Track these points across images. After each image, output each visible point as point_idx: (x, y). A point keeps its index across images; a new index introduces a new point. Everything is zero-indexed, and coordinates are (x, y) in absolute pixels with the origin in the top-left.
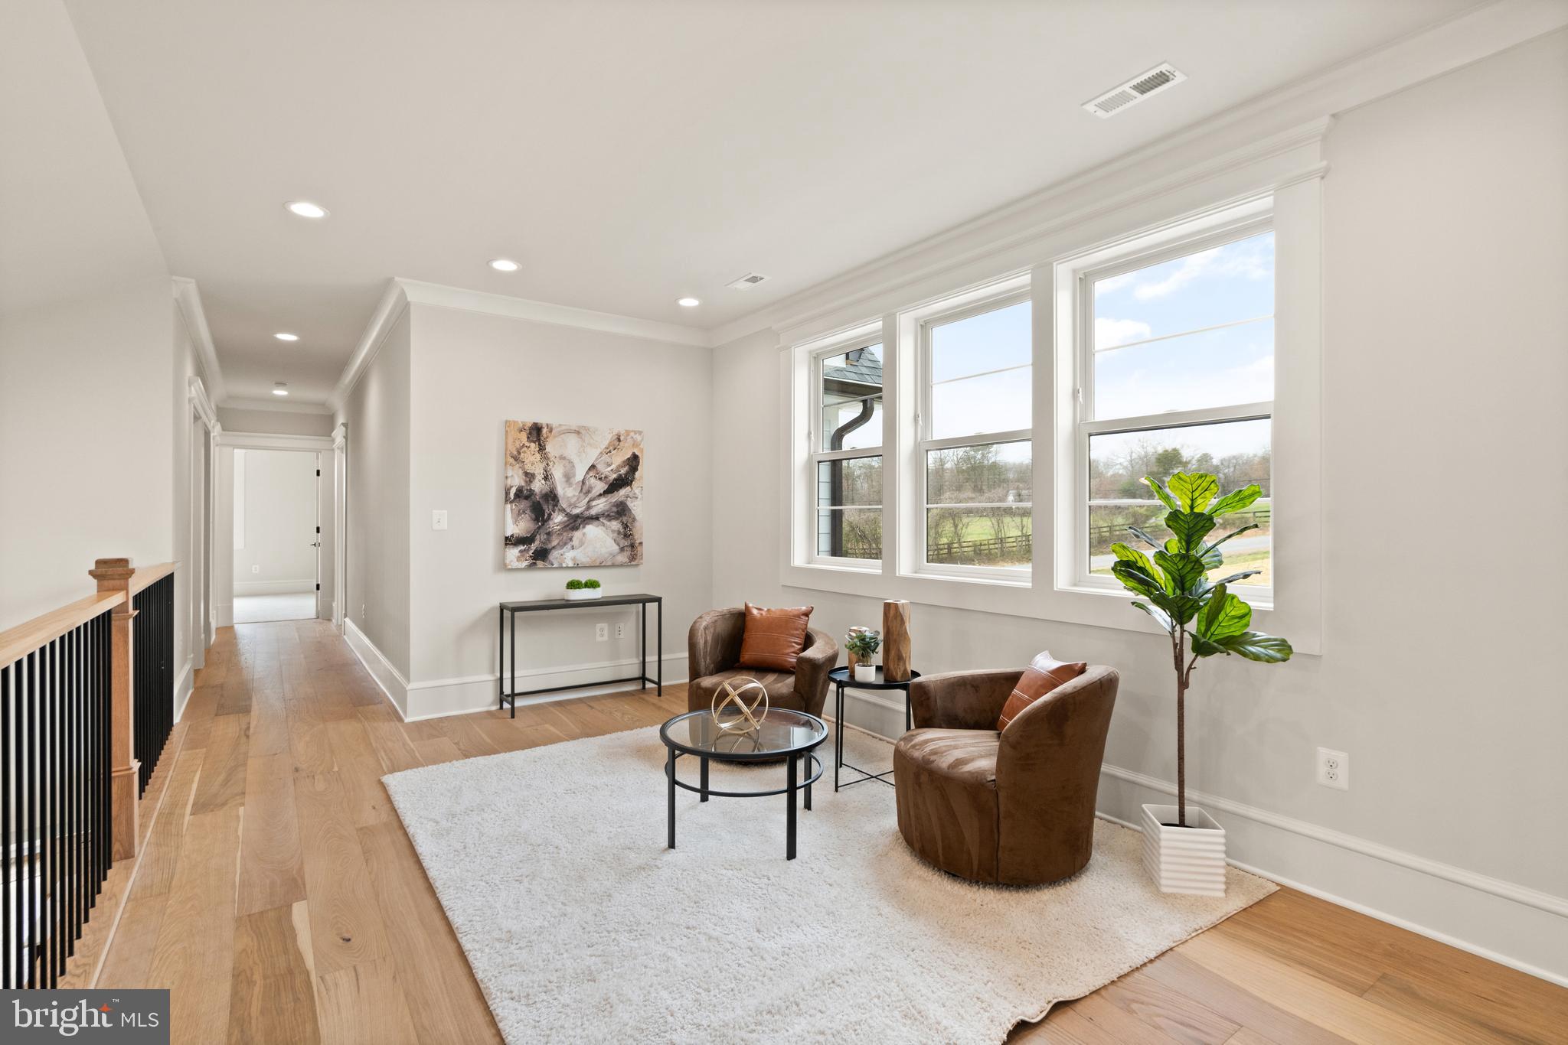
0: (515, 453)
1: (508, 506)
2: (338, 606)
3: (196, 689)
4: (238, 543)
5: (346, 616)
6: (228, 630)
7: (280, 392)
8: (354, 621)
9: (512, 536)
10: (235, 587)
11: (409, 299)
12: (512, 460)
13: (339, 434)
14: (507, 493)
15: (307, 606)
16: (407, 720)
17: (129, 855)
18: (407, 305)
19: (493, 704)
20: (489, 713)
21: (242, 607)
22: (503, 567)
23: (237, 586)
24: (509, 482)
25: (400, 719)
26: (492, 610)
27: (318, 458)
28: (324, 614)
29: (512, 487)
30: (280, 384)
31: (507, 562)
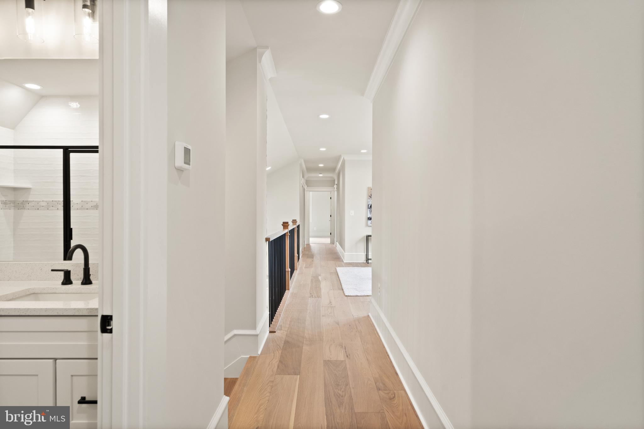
0: (370, 195)
1: (369, 209)
2: (335, 239)
3: (303, 254)
4: (311, 221)
5: (337, 242)
6: (308, 245)
7: (321, 175)
8: (338, 243)
9: (369, 217)
10: (310, 234)
11: (345, 159)
12: (369, 197)
13: (335, 186)
14: (368, 206)
15: (328, 241)
16: (344, 262)
17: (297, 270)
18: (345, 160)
19: (365, 261)
20: (364, 263)
21: (312, 240)
22: (367, 225)
23: (311, 234)
24: (369, 203)
25: (343, 262)
26: (365, 236)
27: (331, 194)
28: (332, 242)
29: (369, 204)
30: (320, 174)
31: (368, 224)
